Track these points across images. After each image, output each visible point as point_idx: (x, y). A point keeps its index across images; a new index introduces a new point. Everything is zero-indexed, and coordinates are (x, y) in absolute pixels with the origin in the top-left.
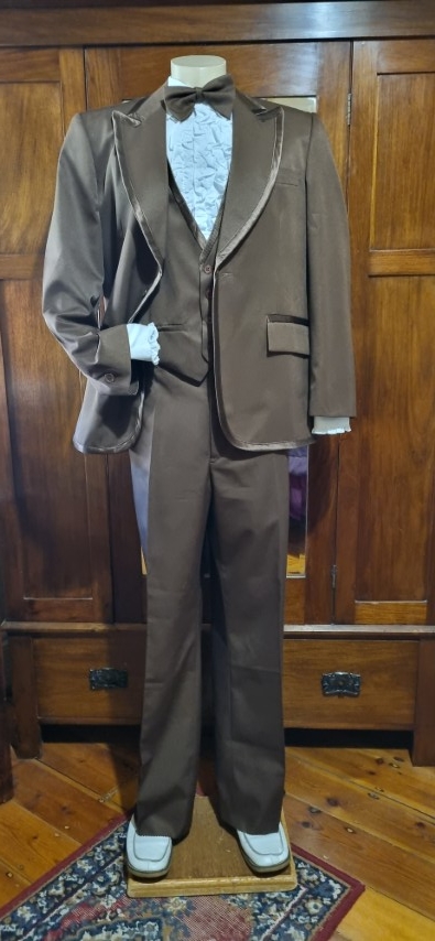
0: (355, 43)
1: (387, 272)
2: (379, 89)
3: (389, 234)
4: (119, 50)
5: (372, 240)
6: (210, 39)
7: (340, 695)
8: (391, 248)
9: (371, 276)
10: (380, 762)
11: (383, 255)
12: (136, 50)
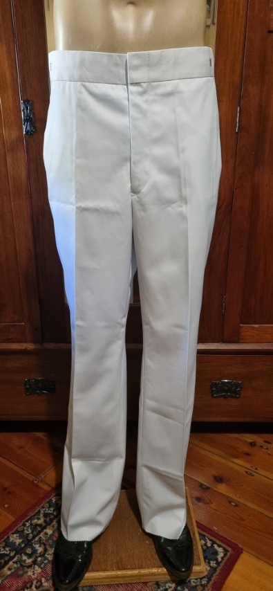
7: (225, 397)
10: (253, 444)
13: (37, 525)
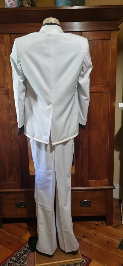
0: (82, 32)
7: (86, 206)
10: (97, 225)
13: (21, 254)
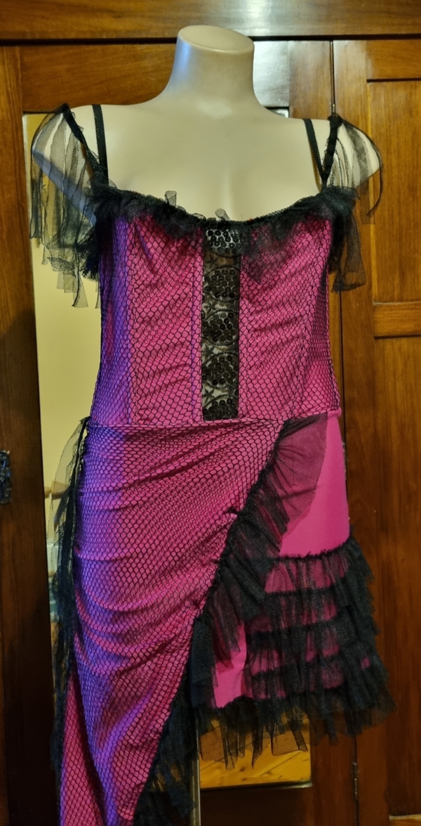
0: (336, 43)
1: (399, 331)
2: (370, 99)
3: (397, 281)
4: (17, 49)
5: (375, 290)
6: (144, 36)
8: (401, 300)
9: (377, 338)
11: (391, 308)
12: (42, 49)
